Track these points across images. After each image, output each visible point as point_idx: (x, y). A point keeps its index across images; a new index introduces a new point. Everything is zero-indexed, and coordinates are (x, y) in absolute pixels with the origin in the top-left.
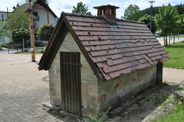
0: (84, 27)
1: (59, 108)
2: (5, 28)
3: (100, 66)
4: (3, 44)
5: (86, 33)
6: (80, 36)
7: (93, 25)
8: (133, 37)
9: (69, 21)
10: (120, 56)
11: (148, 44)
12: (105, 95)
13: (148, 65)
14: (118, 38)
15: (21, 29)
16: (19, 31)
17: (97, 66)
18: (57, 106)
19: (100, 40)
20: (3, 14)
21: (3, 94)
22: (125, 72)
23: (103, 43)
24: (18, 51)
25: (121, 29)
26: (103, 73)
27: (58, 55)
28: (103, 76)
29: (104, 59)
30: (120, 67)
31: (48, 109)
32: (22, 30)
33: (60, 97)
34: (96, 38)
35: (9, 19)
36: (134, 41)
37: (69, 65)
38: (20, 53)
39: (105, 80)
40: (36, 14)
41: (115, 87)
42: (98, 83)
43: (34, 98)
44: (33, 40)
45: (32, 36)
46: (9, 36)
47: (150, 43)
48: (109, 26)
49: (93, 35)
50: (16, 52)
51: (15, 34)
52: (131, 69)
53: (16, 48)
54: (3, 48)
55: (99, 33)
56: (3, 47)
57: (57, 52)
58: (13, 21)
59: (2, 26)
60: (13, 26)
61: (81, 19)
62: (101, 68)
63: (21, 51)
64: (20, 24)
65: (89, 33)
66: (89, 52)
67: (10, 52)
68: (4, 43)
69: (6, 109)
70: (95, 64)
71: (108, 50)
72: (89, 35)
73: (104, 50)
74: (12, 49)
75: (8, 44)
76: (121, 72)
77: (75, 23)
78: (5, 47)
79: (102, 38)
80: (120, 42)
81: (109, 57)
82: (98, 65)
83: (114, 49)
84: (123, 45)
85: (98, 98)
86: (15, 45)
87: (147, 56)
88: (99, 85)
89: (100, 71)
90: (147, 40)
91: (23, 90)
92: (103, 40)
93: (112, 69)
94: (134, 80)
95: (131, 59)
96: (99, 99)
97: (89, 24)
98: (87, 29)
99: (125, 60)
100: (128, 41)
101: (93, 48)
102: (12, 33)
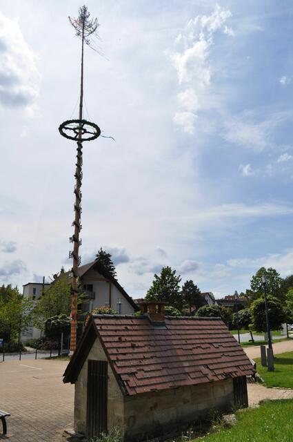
0: (116, 331)
1: (82, 435)
2: (35, 312)
3: (124, 377)
4: (29, 340)
5: (116, 339)
6: (107, 342)
7: (129, 327)
8: (189, 342)
9: (98, 325)
10: (159, 367)
11: (217, 350)
12: (134, 417)
13: (205, 380)
14: (163, 343)
15: (60, 317)
16: (57, 318)
17: (121, 378)
18: (81, 433)
19: (133, 347)
20: (35, 286)
21: (17, 418)
22: (159, 387)
23: (136, 350)
24: (53, 355)
25: (172, 331)
26: (127, 387)
27: (86, 364)
28: (126, 390)
29: (134, 370)
30: (153, 381)
31: (70, 436)
32: (63, 318)
33: (85, 420)
34: (129, 344)
35: (45, 297)
36: (190, 347)
37: (96, 376)
38: (54, 358)
39: (128, 395)
40: (90, 288)
41: (151, 408)
42: (124, 400)
43: (54, 424)
44: (74, 337)
45: (73, 331)
46: (40, 327)
47: (221, 349)
48: (152, 327)
49: (126, 341)
50: (48, 355)
51: (50, 324)
52: (170, 384)
53: (49, 349)
54: (28, 348)
55: (134, 338)
56: (28, 345)
57: (85, 360)
58: (50, 300)
59: (31, 309)
60: (49, 309)
61: (113, 322)
62: (126, 381)
63: (57, 355)
64: (62, 306)
65: (120, 339)
66: (114, 361)
67: (39, 355)
68: (30, 338)
69: (18, 433)
70: (119, 375)
71: (142, 359)
72: (120, 341)
73: (136, 359)
74: (43, 351)
75: (38, 340)
76: (154, 387)
77: (103, 327)
78: (32, 347)
79: (137, 344)
80: (163, 348)
81: (141, 368)
82: (122, 376)
83: (152, 357)
84: (169, 353)
85: (123, 420)
86: (49, 342)
87: (208, 368)
88: (124, 402)
89: (124, 384)
90: (216, 345)
91: (45, 414)
92: (138, 347)
93: (141, 383)
94: (185, 402)
95: (176, 371)
96: (125, 420)
97: (123, 328)
98: (118, 333)
99: (165, 372)
100: (178, 347)
101: (121, 357)
102: (46, 323)
